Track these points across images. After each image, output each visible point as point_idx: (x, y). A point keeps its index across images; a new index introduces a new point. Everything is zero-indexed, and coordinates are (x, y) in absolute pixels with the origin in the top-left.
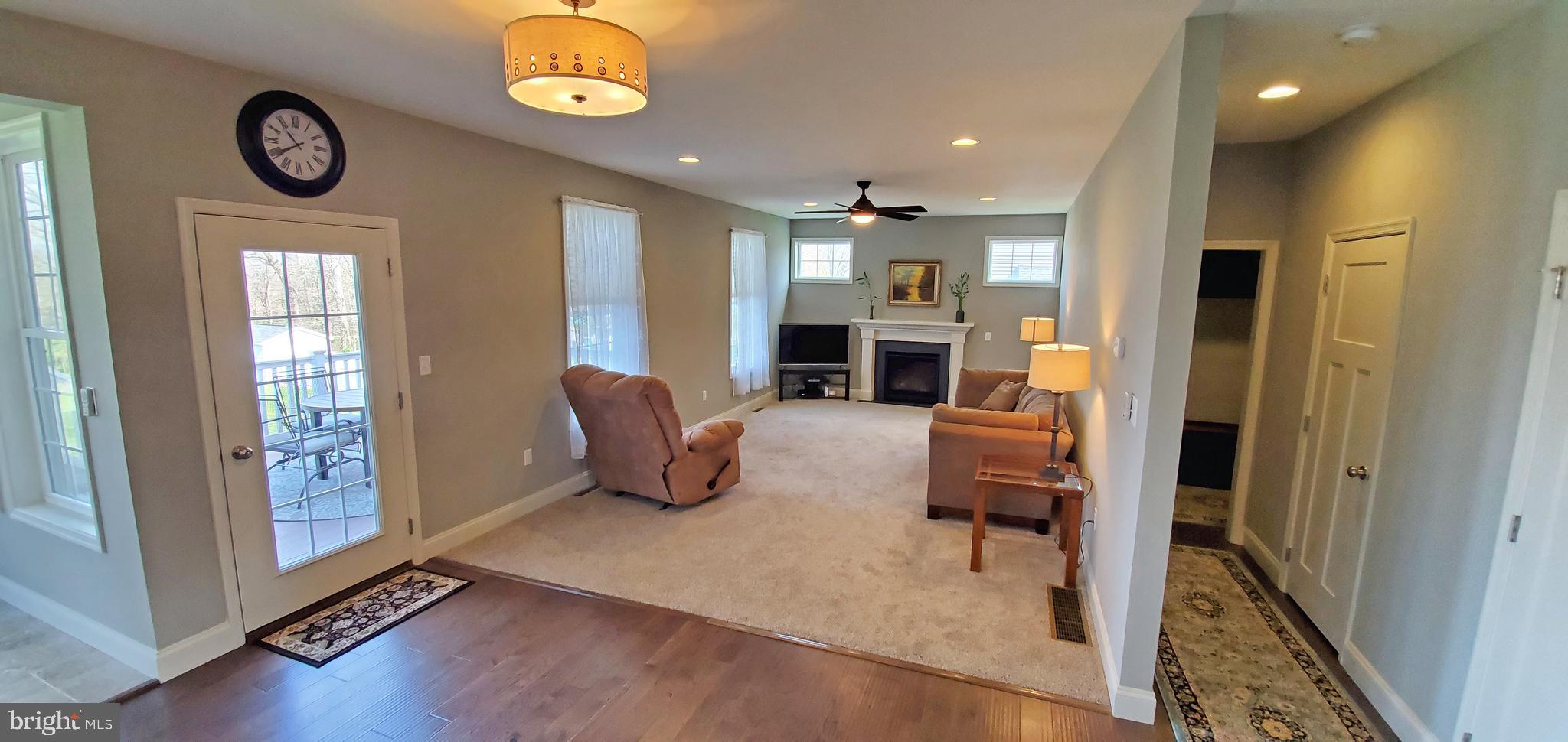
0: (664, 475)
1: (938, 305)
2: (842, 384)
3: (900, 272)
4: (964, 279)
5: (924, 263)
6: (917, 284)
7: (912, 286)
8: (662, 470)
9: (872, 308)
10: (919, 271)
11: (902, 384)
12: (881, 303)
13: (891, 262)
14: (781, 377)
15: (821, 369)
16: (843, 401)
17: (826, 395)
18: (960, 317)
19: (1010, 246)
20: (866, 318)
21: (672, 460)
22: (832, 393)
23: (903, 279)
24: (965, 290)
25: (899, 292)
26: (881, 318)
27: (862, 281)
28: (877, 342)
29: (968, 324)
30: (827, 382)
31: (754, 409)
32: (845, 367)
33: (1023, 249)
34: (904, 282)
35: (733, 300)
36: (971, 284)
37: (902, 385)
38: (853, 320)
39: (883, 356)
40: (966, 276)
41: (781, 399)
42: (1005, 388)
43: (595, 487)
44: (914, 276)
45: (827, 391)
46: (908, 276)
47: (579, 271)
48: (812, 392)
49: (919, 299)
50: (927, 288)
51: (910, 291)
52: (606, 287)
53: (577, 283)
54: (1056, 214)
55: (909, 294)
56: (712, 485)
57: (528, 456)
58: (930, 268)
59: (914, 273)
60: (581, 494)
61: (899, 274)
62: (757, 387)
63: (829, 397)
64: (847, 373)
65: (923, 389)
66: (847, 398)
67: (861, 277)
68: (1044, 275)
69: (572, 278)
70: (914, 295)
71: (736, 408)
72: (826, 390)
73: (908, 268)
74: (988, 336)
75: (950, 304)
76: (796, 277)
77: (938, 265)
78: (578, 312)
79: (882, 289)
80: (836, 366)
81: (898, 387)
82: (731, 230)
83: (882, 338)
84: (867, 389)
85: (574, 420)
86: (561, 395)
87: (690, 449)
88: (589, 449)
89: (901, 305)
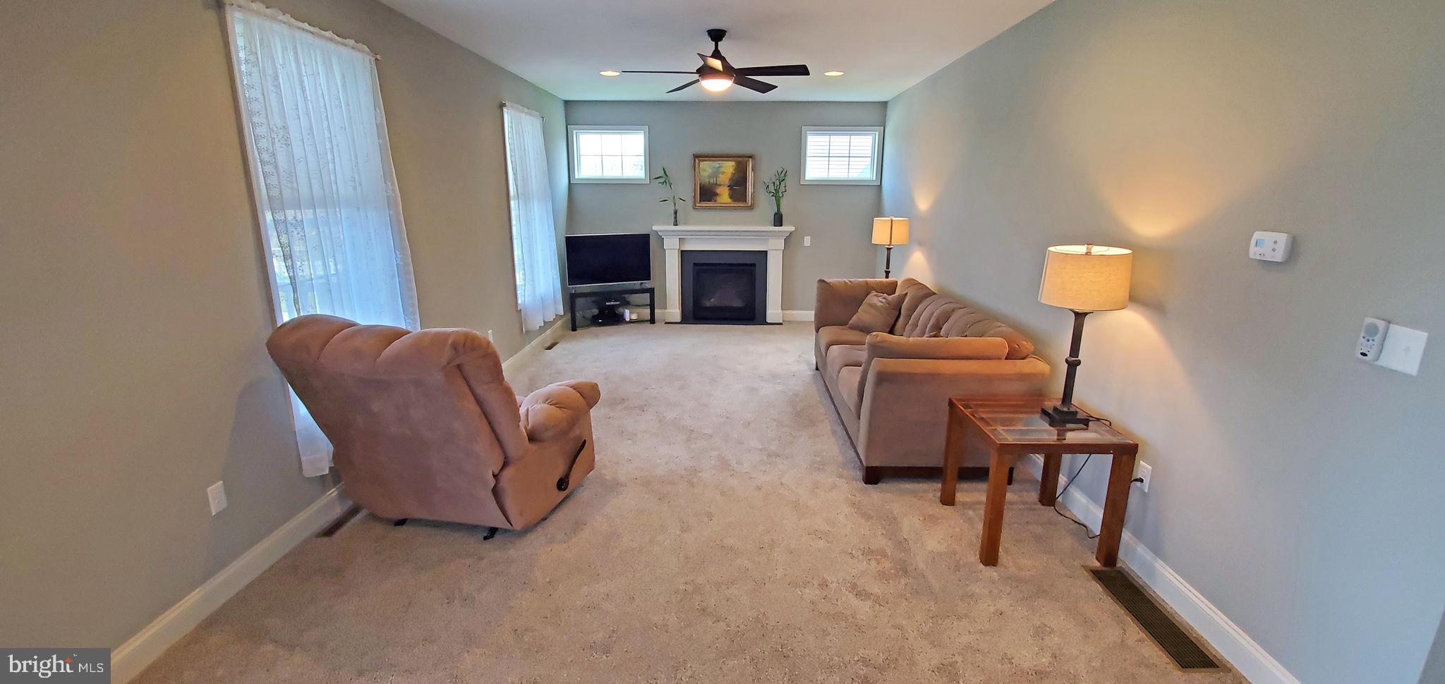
0: (496, 492)
1: (751, 208)
2: (646, 305)
3: (707, 167)
4: (782, 177)
5: (734, 157)
6: (727, 183)
7: (720, 185)
8: (492, 482)
9: (676, 213)
10: (729, 167)
11: (712, 300)
12: (686, 207)
13: (696, 156)
14: (571, 301)
15: (618, 289)
16: (648, 325)
17: (628, 320)
18: (778, 220)
19: (826, 138)
20: (668, 224)
21: (505, 464)
22: (634, 317)
23: (710, 177)
24: (782, 189)
25: (707, 193)
26: (685, 224)
27: (662, 180)
28: (683, 253)
29: (787, 228)
30: (627, 304)
31: (548, 344)
32: (647, 284)
33: (840, 142)
34: (712, 181)
35: (513, 204)
36: (789, 181)
37: (712, 302)
38: (655, 228)
39: (690, 268)
40: (784, 172)
41: (574, 329)
42: (876, 299)
43: (353, 512)
44: (723, 173)
45: (628, 314)
46: (716, 173)
47: (278, 145)
48: (608, 317)
49: (729, 200)
50: (738, 187)
51: (719, 190)
52: (332, 178)
53: (276, 167)
54: (875, 102)
55: (718, 194)
56: (562, 484)
57: (216, 496)
58: (742, 162)
59: (722, 170)
60: (330, 531)
61: (705, 171)
62: (551, 318)
63: (631, 322)
64: (651, 291)
65: (737, 303)
66: (652, 321)
67: (659, 174)
68: (862, 170)
69: (266, 157)
70: (724, 196)
71: (527, 348)
72: (627, 312)
73: (716, 164)
74: (807, 241)
75: (766, 206)
76: (576, 177)
77: (751, 160)
78: (285, 221)
79: (686, 190)
80: (636, 284)
81: (708, 304)
82: (502, 106)
83: (688, 247)
84: (673, 307)
85: (300, 410)
86: (271, 372)
87: (532, 437)
88: (337, 457)
89: (710, 208)
